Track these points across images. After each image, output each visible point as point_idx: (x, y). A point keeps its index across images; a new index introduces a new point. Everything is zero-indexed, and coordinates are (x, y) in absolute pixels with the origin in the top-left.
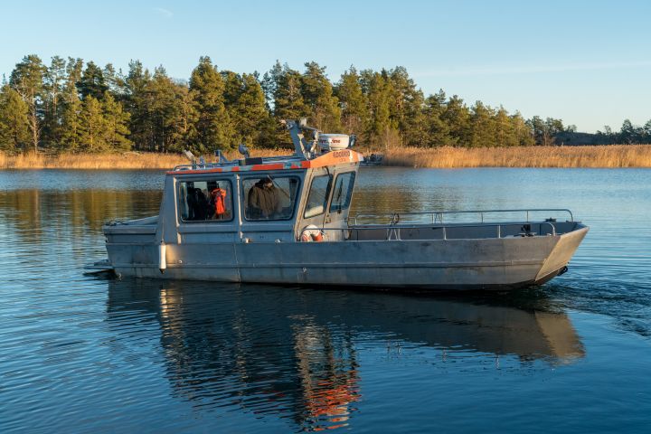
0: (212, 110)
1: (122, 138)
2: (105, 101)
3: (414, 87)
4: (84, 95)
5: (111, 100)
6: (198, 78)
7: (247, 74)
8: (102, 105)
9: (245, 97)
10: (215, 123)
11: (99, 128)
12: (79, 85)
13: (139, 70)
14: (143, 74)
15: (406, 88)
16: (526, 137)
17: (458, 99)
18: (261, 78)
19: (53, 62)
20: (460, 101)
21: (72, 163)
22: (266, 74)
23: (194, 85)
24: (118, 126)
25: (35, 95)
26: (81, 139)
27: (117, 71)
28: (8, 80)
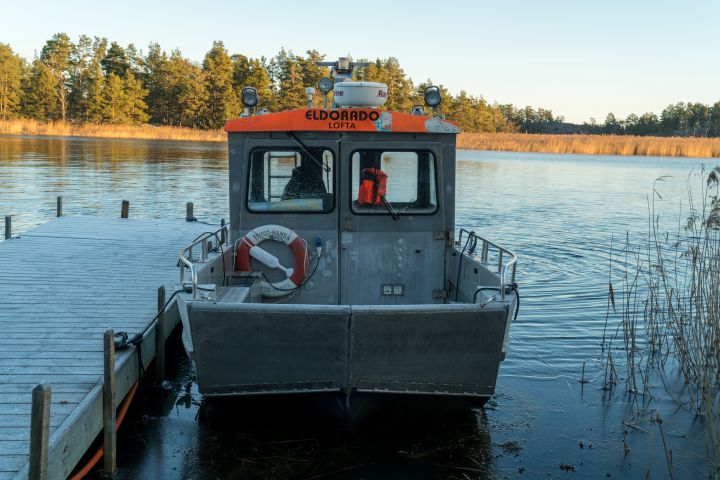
0: (222, 90)
1: (140, 112)
2: (126, 78)
3: (403, 76)
4: (108, 72)
5: (131, 77)
6: (210, 60)
7: (254, 59)
8: (123, 82)
9: (250, 80)
10: (224, 101)
11: (120, 102)
12: (103, 62)
13: (158, 52)
14: (161, 55)
15: (397, 76)
16: (502, 125)
17: (444, 88)
18: (267, 63)
19: (81, 40)
20: (446, 90)
21: (95, 132)
22: (272, 60)
23: (206, 67)
24: (137, 101)
25: (64, 69)
26: (104, 111)
27: (138, 52)
28: (39, 55)
